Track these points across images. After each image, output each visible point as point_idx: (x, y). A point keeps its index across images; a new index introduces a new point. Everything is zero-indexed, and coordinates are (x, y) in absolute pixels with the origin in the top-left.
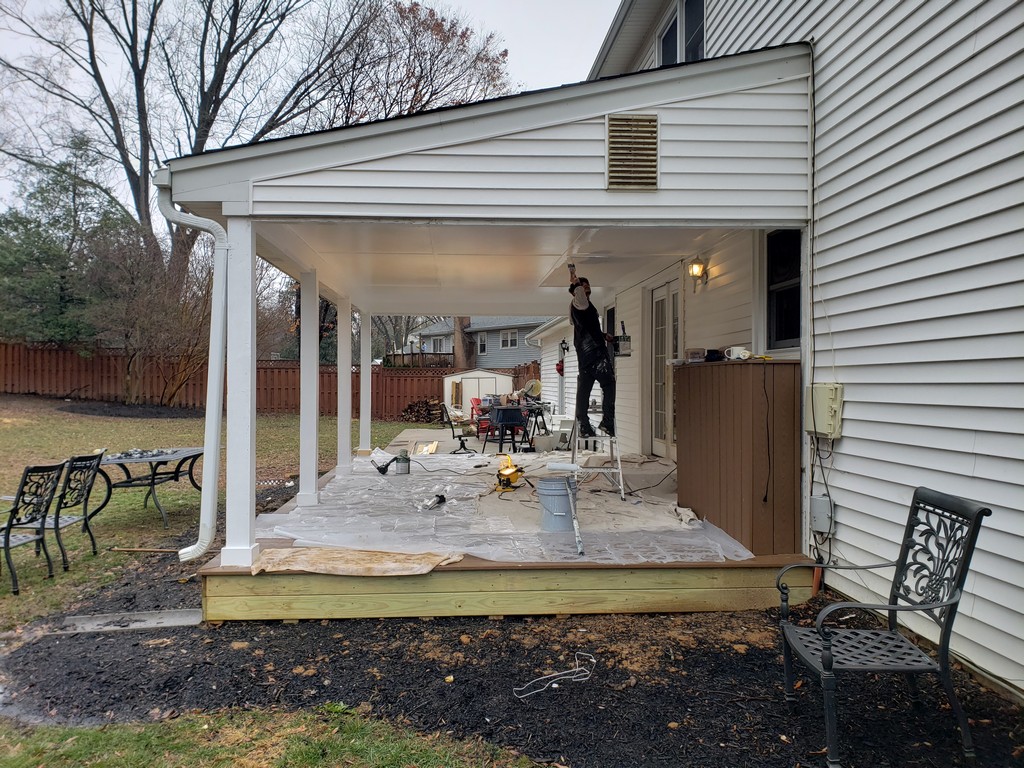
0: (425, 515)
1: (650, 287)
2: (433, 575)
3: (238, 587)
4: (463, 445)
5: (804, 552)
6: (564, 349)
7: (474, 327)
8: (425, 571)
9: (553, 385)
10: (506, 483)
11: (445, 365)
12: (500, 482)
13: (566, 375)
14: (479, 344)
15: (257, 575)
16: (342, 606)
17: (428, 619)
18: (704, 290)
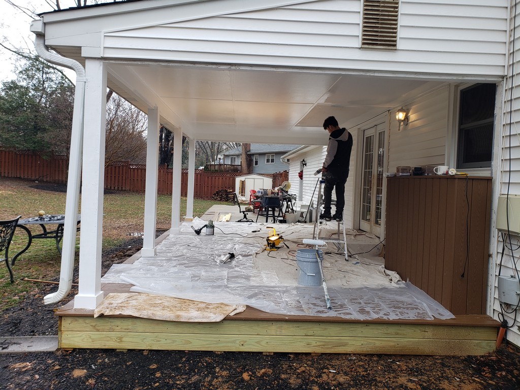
0: (221, 266)
1: (363, 129)
2: (225, 322)
3: (85, 325)
4: (245, 217)
5: (488, 314)
6: (304, 164)
7: (252, 152)
8: (218, 320)
9: (296, 184)
10: (272, 245)
11: (236, 171)
12: (268, 244)
13: (304, 179)
14: (254, 160)
15: (98, 317)
16: (159, 341)
17: (219, 353)
18: (405, 129)
